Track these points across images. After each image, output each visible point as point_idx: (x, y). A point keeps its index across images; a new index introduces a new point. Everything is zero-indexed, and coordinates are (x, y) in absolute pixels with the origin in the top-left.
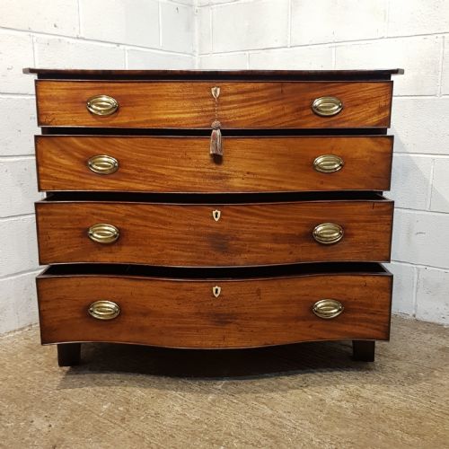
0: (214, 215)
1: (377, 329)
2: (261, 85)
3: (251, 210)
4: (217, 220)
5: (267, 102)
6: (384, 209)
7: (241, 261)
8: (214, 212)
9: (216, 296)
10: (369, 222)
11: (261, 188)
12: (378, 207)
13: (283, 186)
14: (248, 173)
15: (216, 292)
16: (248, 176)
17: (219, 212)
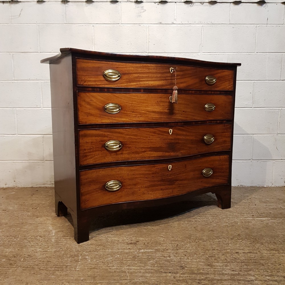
0: (170, 132)
1: (224, 179)
2: (189, 68)
3: (184, 129)
4: (171, 134)
5: (191, 76)
6: (228, 127)
7: (179, 154)
8: (170, 130)
9: (170, 170)
10: (223, 133)
11: (188, 119)
12: (227, 126)
13: (195, 118)
14: (184, 111)
15: (170, 168)
16: (183, 113)
17: (172, 130)
